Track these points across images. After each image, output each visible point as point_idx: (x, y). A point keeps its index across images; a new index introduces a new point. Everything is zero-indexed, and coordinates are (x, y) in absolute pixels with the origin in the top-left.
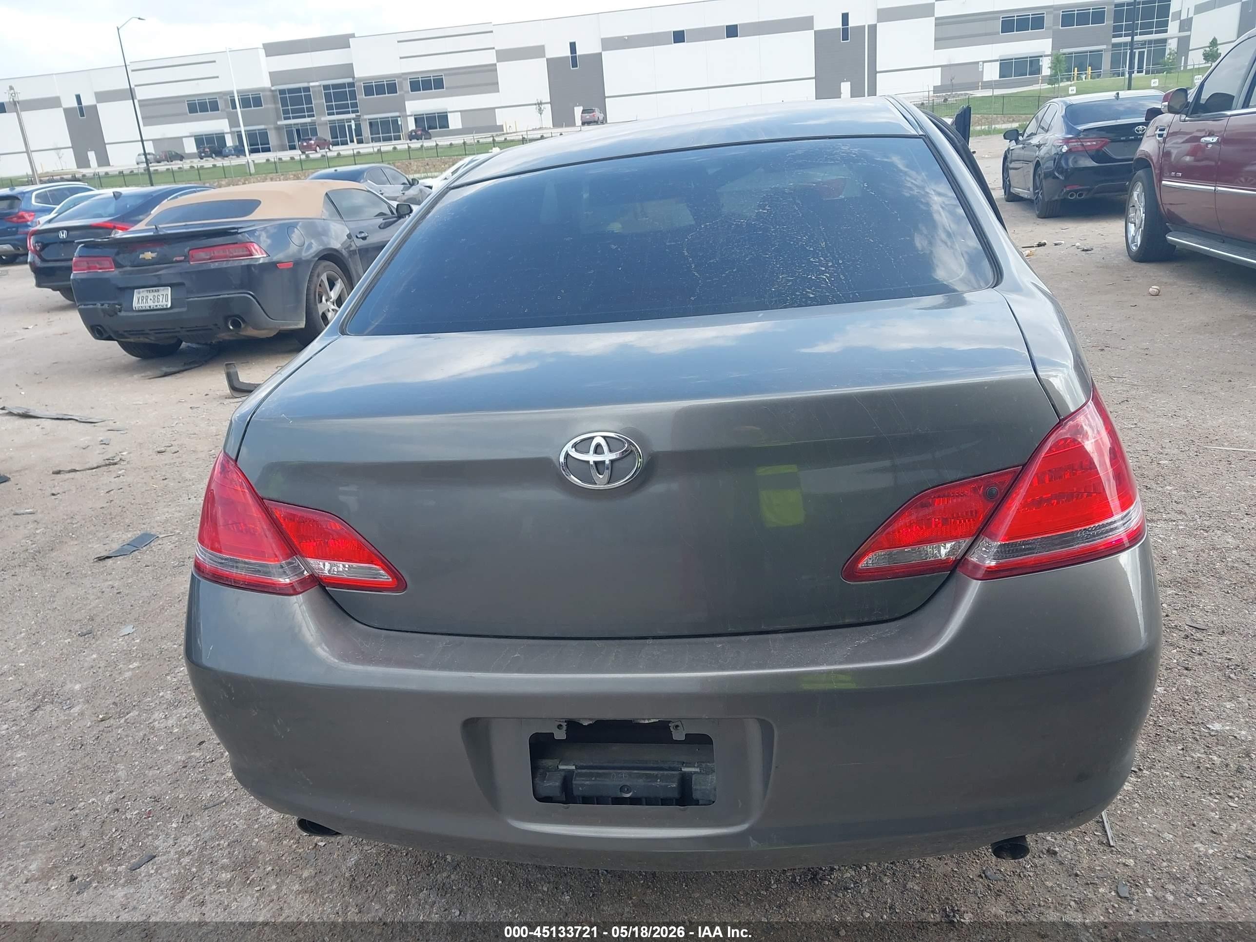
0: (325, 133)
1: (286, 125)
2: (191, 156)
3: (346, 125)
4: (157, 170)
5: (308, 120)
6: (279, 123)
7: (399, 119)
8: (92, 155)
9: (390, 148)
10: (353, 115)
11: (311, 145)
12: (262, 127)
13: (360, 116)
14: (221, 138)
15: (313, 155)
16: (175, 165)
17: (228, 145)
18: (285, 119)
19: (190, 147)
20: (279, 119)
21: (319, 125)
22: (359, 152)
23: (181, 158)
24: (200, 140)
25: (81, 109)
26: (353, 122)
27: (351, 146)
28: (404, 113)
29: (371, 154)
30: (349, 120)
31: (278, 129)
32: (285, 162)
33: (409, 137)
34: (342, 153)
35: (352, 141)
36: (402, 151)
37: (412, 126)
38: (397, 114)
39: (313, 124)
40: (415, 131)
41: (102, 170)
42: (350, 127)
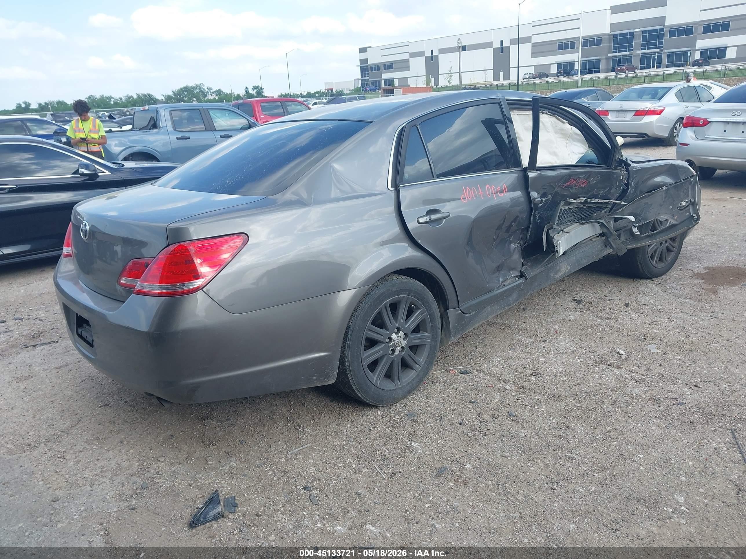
0: (636, 62)
1: (613, 56)
2: (553, 75)
3: (652, 55)
4: (528, 83)
5: (628, 53)
6: (609, 55)
7: (689, 52)
8: (502, 74)
9: (672, 72)
10: (658, 50)
11: (623, 69)
12: (598, 58)
13: (663, 50)
14: (572, 64)
15: (621, 75)
16: (544, 80)
17: (575, 69)
18: (614, 52)
19: (554, 70)
20: (609, 53)
21: (634, 56)
22: (650, 74)
23: (547, 76)
24: (560, 66)
25: (502, 48)
26: (657, 54)
27: (652, 70)
28: (693, 48)
29: (657, 75)
30: (654, 53)
31: (608, 59)
32: (602, 80)
33: (693, 64)
34: (639, 75)
35: (653, 67)
36: (679, 74)
37: (697, 56)
38: (689, 49)
39: (630, 55)
40: (698, 60)
41: (507, 82)
42: (654, 57)
